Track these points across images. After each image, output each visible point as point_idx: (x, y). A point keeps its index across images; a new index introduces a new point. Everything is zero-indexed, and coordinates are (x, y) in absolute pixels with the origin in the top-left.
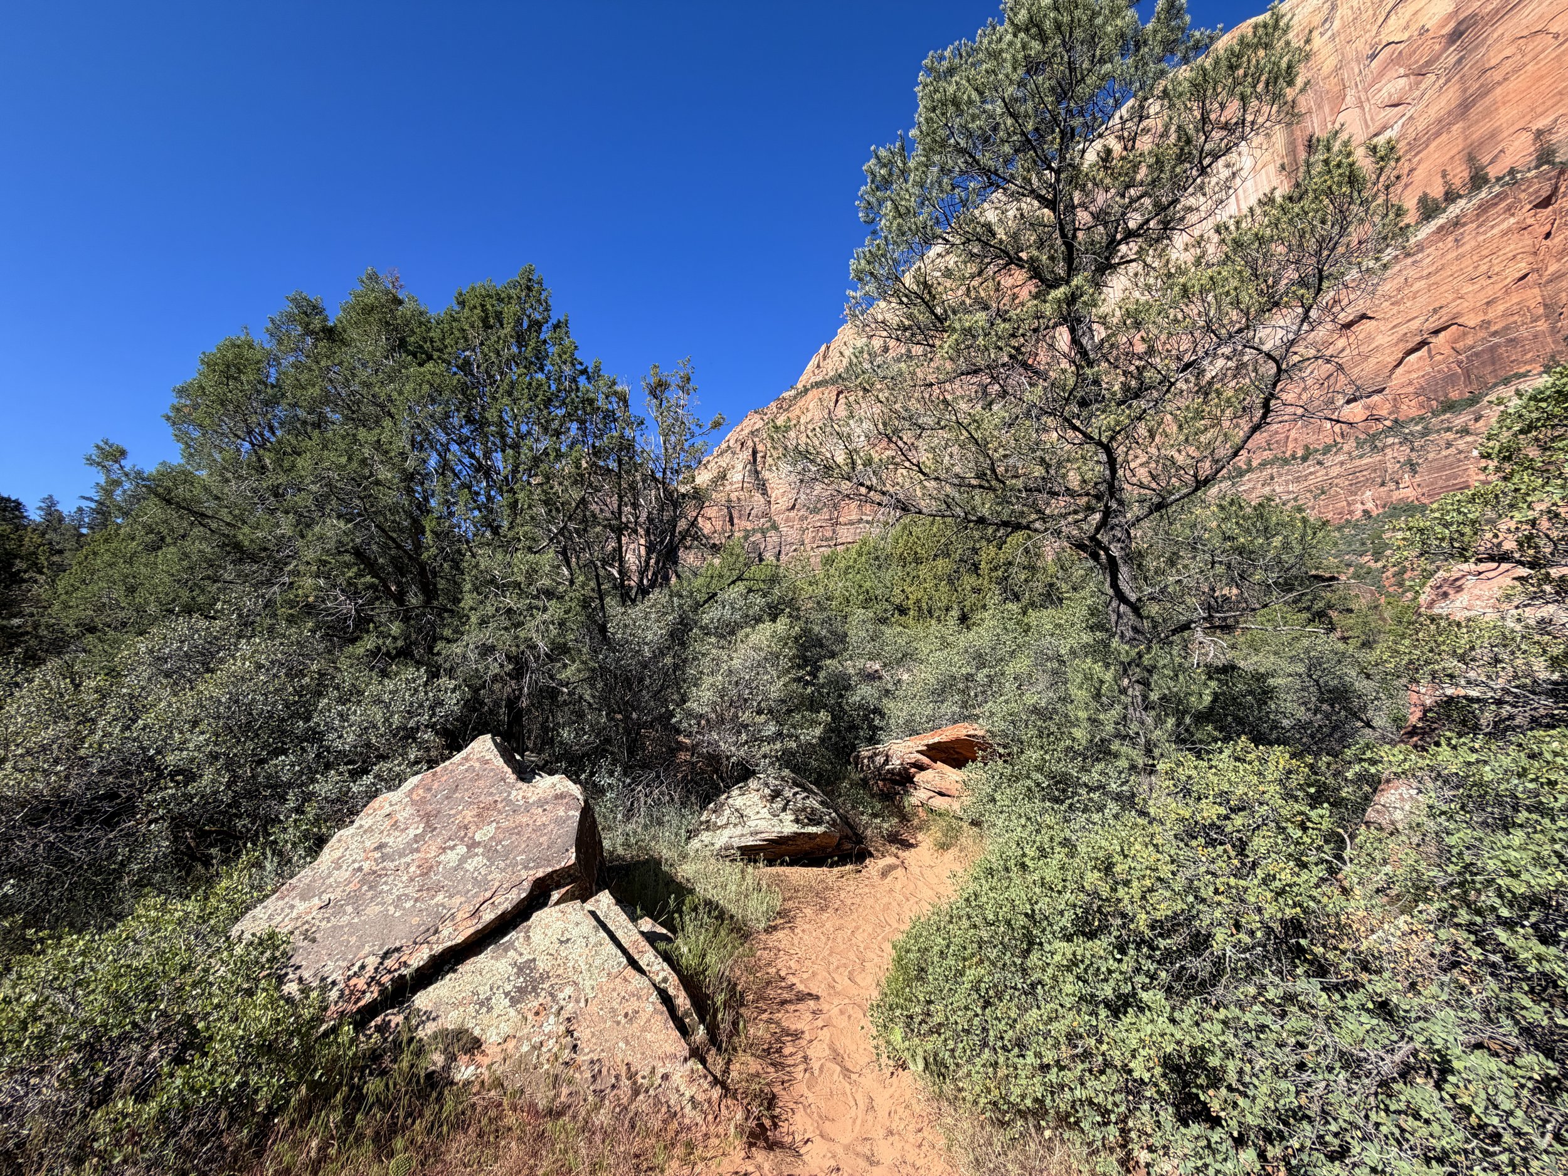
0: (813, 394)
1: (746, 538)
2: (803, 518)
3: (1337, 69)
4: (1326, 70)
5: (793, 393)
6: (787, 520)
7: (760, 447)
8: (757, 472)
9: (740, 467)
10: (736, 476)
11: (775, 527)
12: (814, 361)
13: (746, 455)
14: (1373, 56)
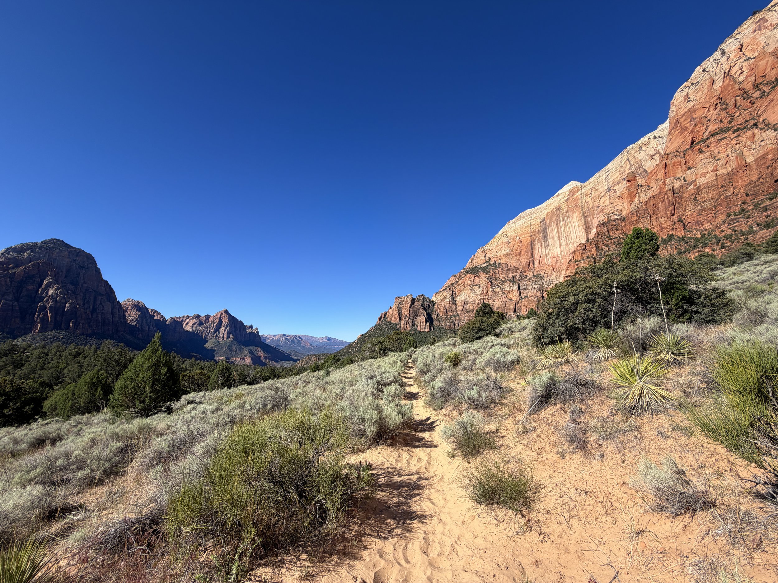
0: (468, 275)
1: (450, 318)
2: (465, 314)
3: (592, 207)
4: (591, 207)
5: (464, 270)
6: (461, 314)
7: (454, 290)
8: (453, 298)
9: (449, 297)
10: (448, 300)
11: (458, 315)
12: (470, 261)
13: (450, 293)
14: (598, 207)
